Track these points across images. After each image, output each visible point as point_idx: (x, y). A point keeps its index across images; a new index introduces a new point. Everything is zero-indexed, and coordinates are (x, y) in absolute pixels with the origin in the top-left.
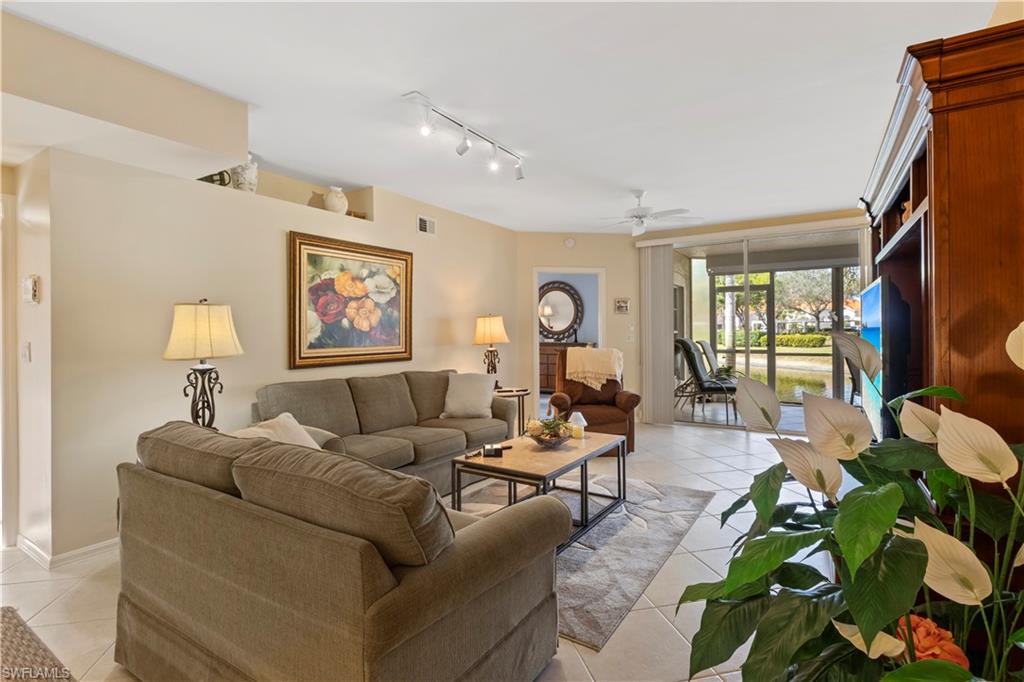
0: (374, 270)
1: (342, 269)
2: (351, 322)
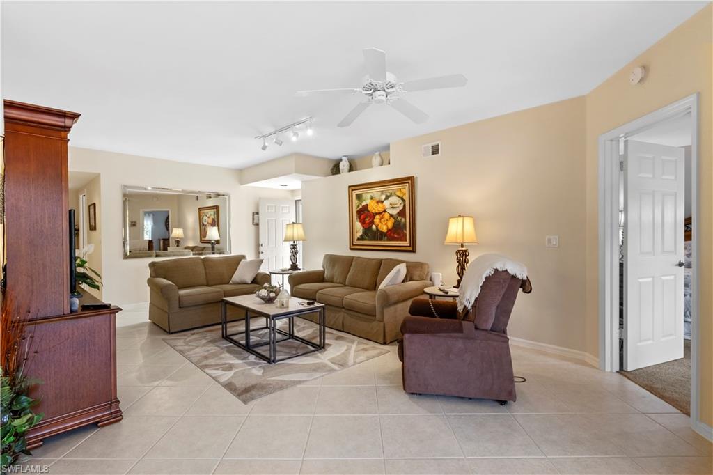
0: (389, 194)
1: (372, 198)
2: (377, 227)
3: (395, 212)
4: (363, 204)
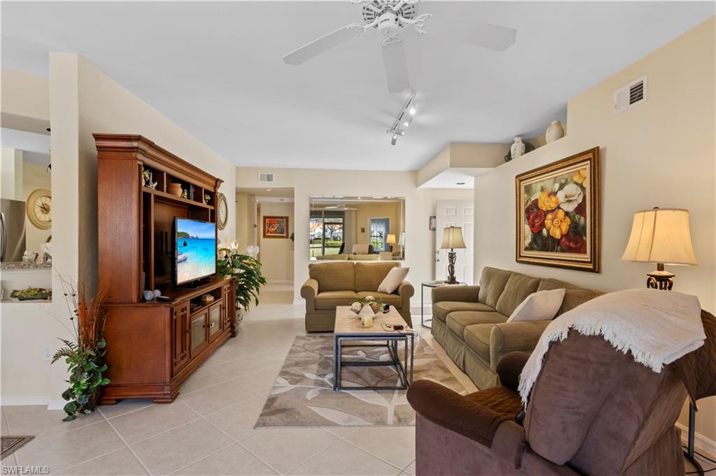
0: (563, 181)
1: (542, 190)
2: (548, 231)
3: (570, 208)
4: (533, 199)
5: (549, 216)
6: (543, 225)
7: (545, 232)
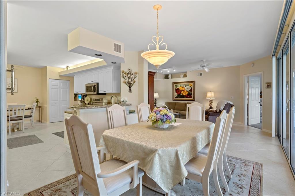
0: (186, 85)
1: (180, 86)
3: (188, 90)
4: (178, 88)
5: (182, 91)
6: (181, 93)
7: (181, 94)
